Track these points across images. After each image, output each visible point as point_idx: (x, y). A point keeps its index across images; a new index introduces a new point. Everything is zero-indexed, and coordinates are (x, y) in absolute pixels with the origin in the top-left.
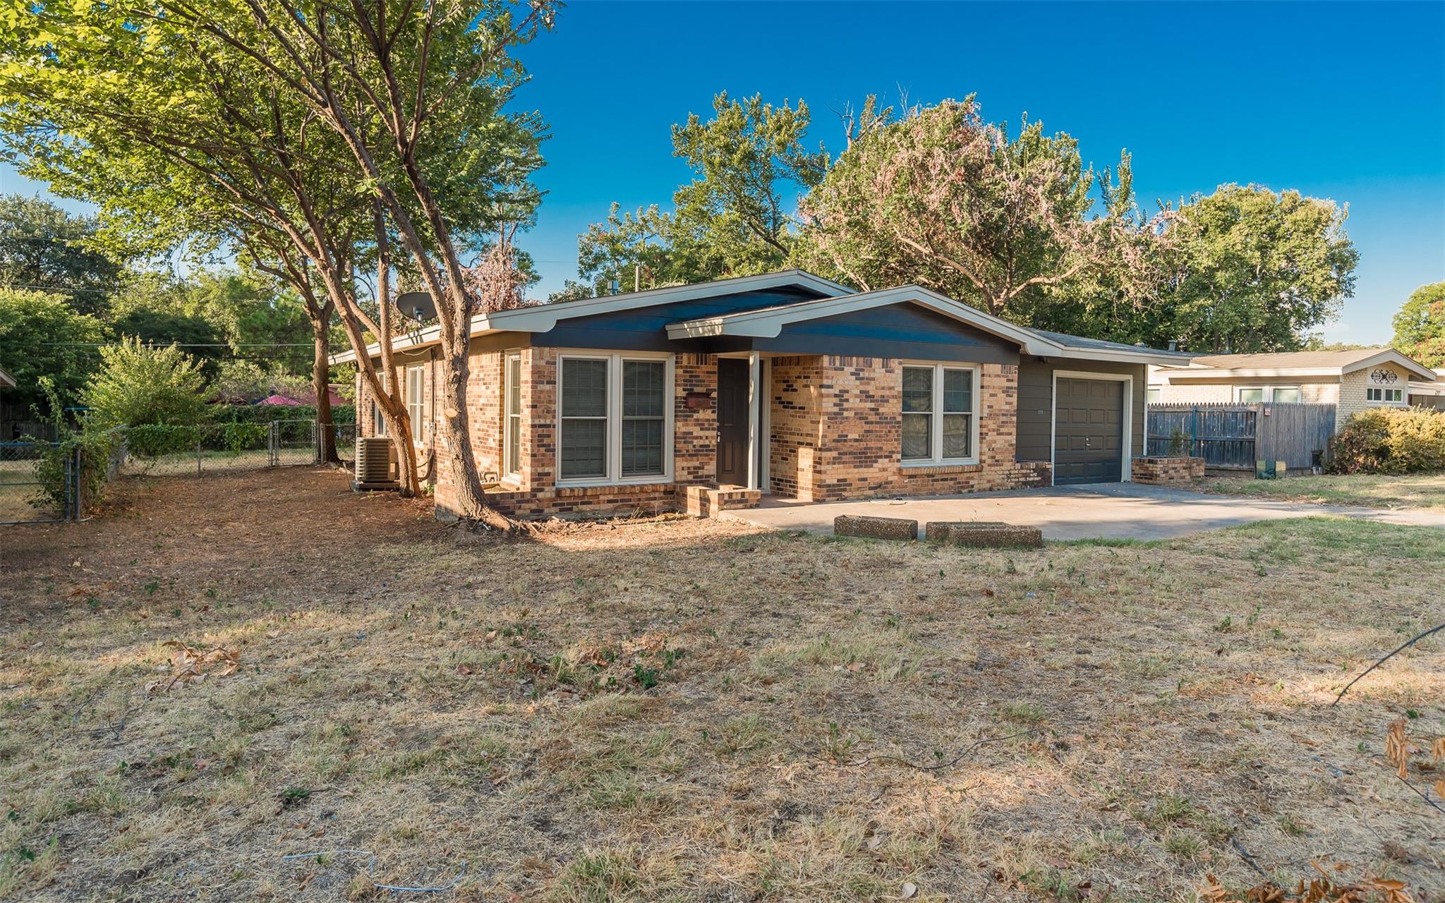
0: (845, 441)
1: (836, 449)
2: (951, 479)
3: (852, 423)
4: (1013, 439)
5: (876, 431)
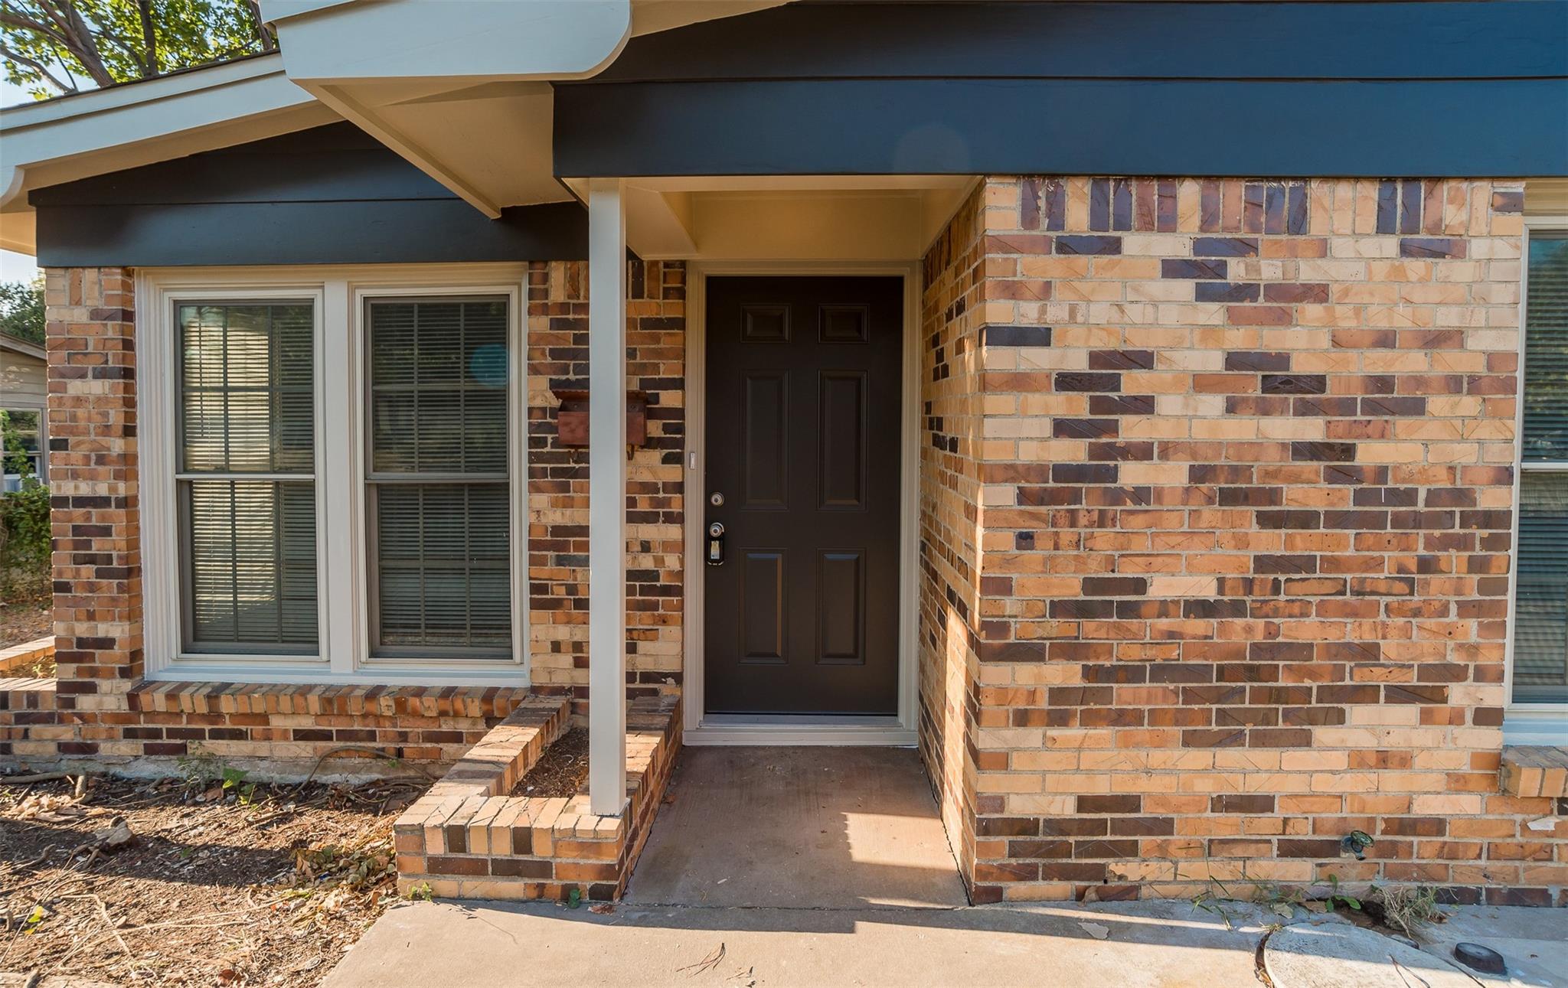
0: (1128, 610)
1: (1069, 650)
3: (1176, 520)
5: (1333, 564)
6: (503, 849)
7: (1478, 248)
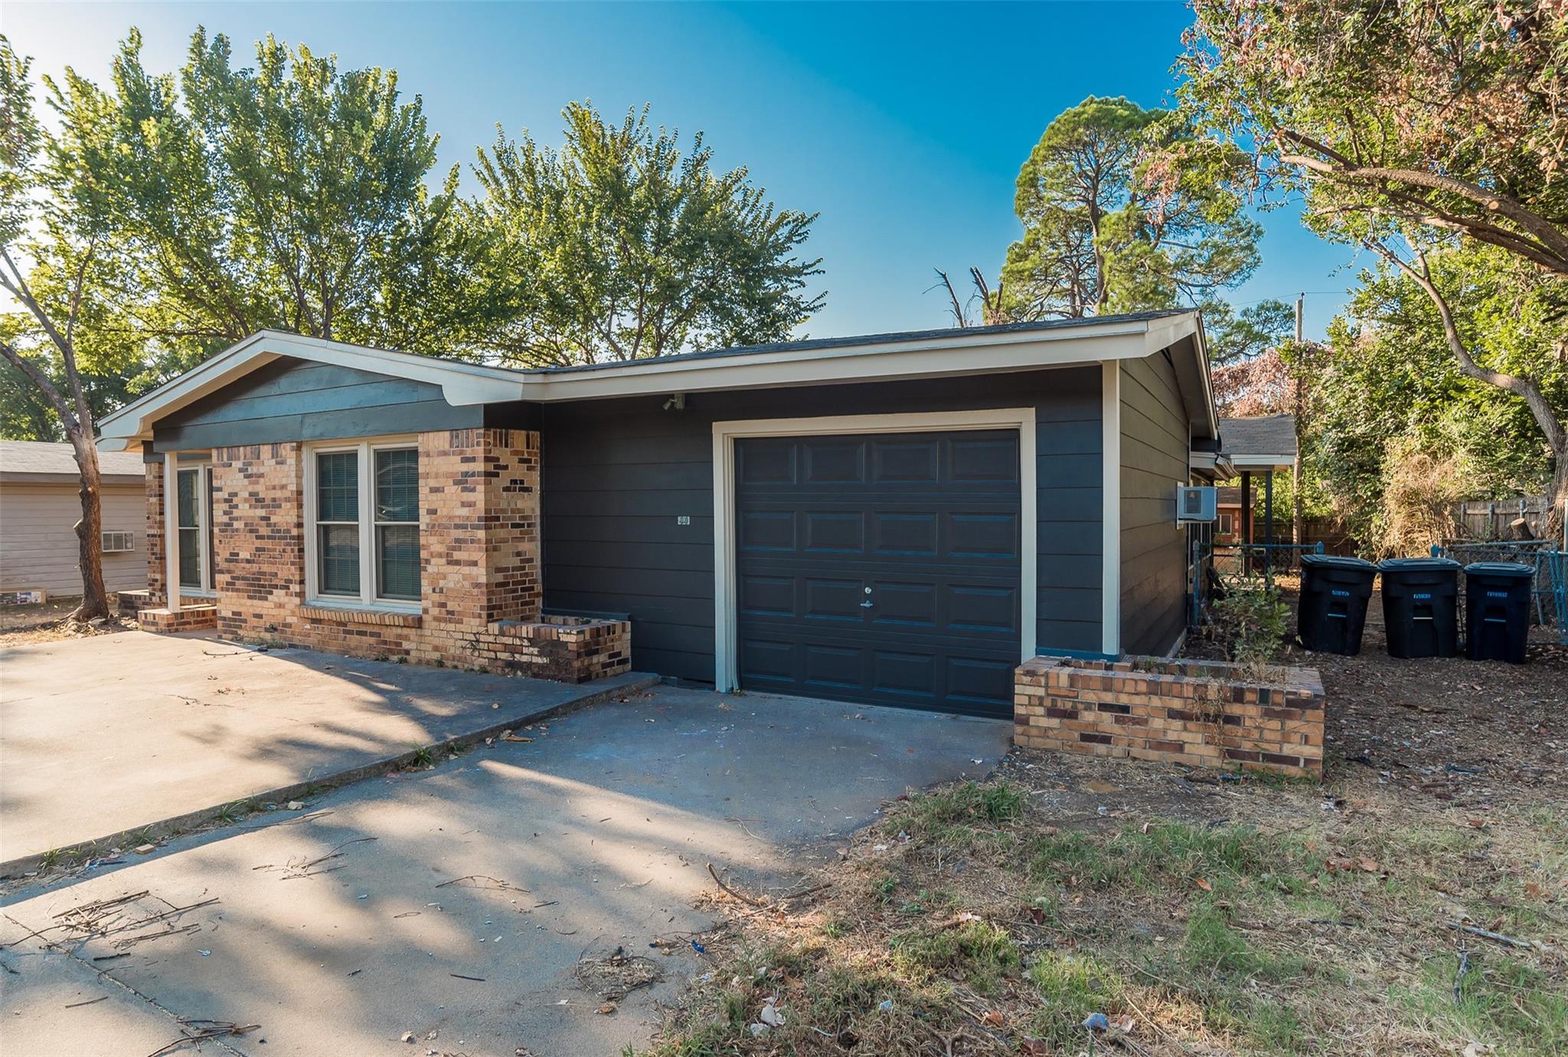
0: (237, 561)
1: (229, 572)
2: (372, 635)
3: (243, 536)
4: (481, 574)
5: (269, 550)
7: (288, 461)
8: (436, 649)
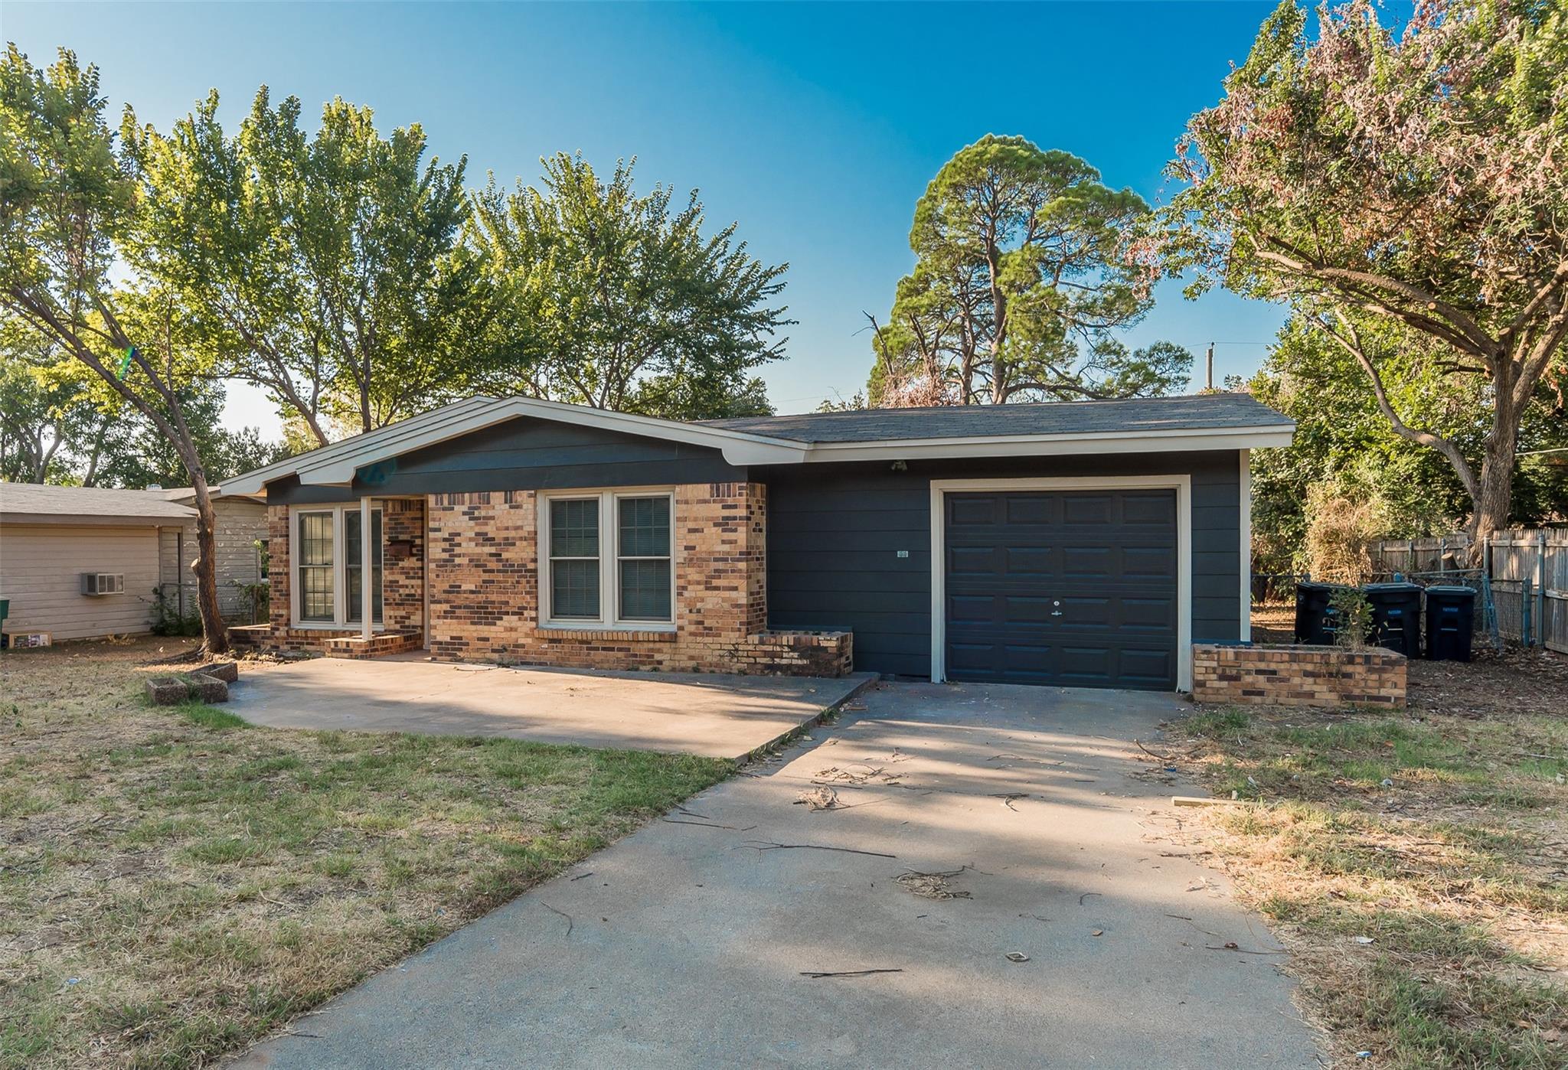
0: (458, 592)
1: (447, 602)
2: (620, 650)
3: (466, 571)
4: (742, 597)
5: (499, 582)
6: (344, 646)
7: (525, 506)
8: (691, 658)
